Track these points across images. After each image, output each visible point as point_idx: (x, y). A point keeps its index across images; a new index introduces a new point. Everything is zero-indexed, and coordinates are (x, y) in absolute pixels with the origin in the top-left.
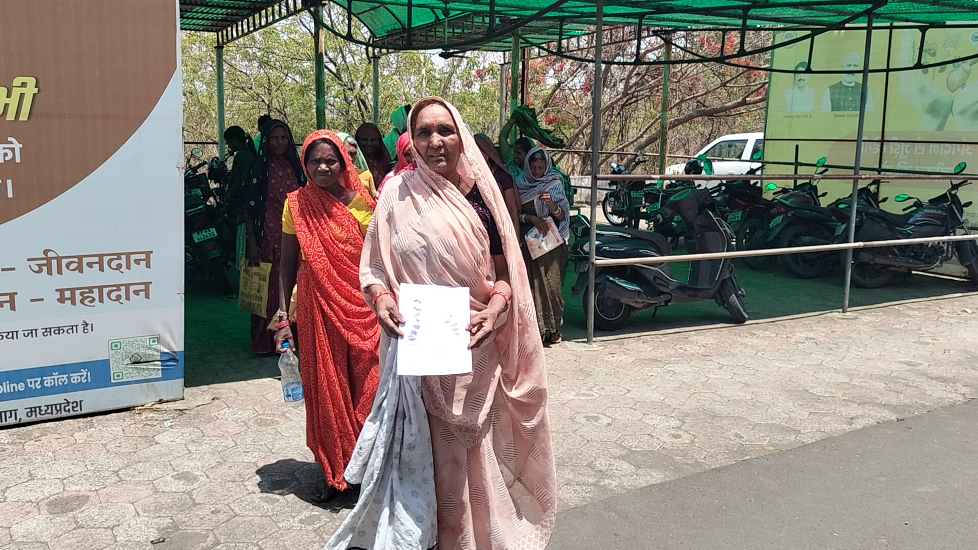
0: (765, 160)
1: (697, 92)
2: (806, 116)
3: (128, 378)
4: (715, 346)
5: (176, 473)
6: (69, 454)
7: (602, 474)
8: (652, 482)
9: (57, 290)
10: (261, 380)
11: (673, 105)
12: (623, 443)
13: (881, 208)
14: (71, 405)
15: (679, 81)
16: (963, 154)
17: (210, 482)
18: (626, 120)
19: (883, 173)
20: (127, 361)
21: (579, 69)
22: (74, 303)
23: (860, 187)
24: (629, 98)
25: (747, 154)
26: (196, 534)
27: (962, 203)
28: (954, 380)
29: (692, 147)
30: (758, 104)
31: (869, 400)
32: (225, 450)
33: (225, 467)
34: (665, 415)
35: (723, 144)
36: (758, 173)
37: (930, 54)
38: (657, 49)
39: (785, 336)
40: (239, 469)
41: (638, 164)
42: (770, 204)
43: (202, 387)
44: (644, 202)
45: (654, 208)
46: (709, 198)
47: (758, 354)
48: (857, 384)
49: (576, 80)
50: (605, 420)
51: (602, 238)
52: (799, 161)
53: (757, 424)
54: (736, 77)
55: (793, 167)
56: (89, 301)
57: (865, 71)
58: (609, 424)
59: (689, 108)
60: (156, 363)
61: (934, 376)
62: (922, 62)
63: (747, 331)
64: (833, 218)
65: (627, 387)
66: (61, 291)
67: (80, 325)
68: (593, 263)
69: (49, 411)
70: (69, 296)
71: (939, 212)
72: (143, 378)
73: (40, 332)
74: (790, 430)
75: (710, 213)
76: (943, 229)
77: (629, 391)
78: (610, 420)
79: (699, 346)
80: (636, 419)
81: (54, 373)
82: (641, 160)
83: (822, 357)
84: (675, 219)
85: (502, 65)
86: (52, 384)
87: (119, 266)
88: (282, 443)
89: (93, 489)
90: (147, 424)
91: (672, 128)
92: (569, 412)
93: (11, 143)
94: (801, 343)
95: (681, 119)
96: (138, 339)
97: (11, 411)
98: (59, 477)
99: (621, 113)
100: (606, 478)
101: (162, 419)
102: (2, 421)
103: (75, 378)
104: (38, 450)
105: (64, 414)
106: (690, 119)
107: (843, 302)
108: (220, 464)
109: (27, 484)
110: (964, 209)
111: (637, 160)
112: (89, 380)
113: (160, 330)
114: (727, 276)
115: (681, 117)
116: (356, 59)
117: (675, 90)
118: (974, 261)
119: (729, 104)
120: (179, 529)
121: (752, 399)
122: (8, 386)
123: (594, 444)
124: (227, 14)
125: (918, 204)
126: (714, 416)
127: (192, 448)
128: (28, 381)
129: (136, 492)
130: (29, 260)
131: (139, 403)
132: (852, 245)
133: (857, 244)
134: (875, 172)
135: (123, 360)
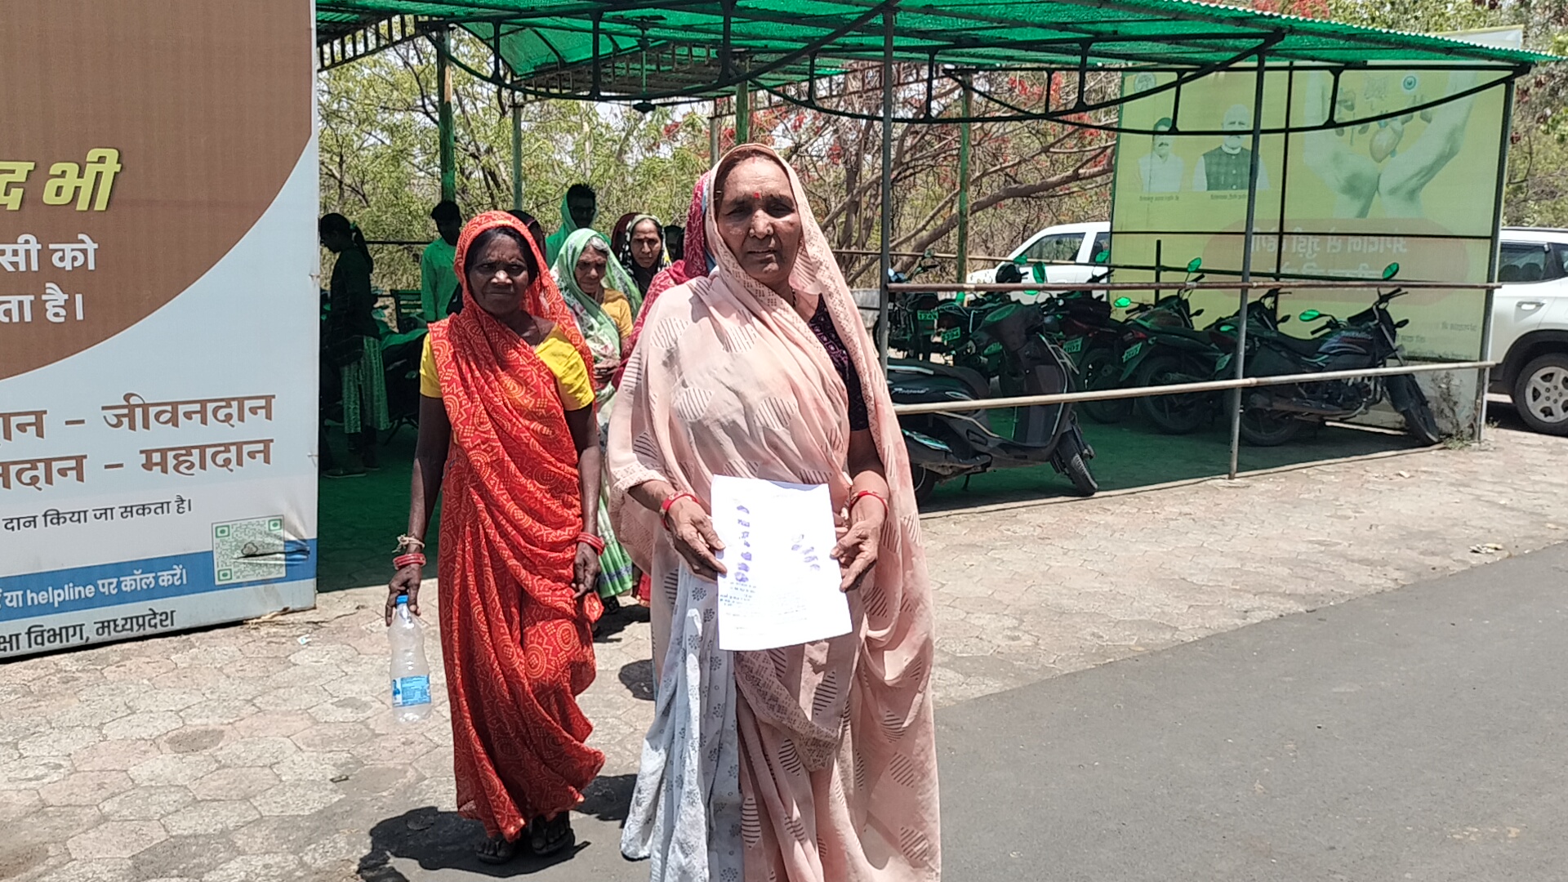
0: (1114, 262)
1: (1005, 161)
2: (1170, 198)
3: (238, 577)
4: (1055, 526)
5: (336, 699)
6: (173, 681)
8: (988, 691)
9: (142, 452)
11: (971, 180)
12: (943, 648)
13: (1279, 330)
14: (158, 617)
15: (979, 144)
16: (1394, 251)
18: (899, 203)
19: (1282, 280)
20: (238, 554)
21: (827, 126)
22: (165, 471)
23: (1250, 300)
24: (903, 170)
25: (1084, 254)
26: (389, 769)
27: (1395, 321)
28: (1384, 563)
30: (1095, 179)
31: (1268, 589)
34: (996, 614)
35: (1049, 240)
36: (1104, 281)
37: (1347, 107)
38: (944, 95)
39: (1150, 511)
41: (924, 270)
42: (1123, 327)
44: (936, 328)
45: (952, 336)
47: (1115, 535)
48: (1252, 569)
49: (821, 142)
51: (893, 375)
52: (1162, 263)
53: (1119, 621)
54: (1063, 139)
55: (1154, 272)
56: (187, 468)
57: (1256, 132)
59: (991, 186)
60: (278, 556)
61: (1356, 558)
62: (1336, 118)
63: (1098, 505)
64: (1213, 345)
66: (148, 453)
67: (173, 502)
69: (128, 626)
70: (159, 460)
71: (1363, 335)
72: (260, 578)
73: (117, 512)
74: (1165, 626)
75: (1043, 338)
76: (1368, 360)
77: (943, 585)
79: (1032, 526)
80: (957, 618)
81: (136, 572)
82: (930, 264)
83: (1202, 537)
84: (987, 350)
85: (711, 119)
86: (133, 588)
87: (229, 417)
89: (226, 722)
90: (272, 642)
93: (82, 242)
94: (1172, 519)
95: (981, 203)
96: (254, 521)
97: (74, 627)
98: (171, 709)
101: (291, 634)
103: (165, 578)
104: (127, 678)
105: (149, 631)
106: (994, 201)
107: (1229, 466)
109: (128, 718)
110: (1398, 330)
111: (923, 265)
112: (185, 582)
113: (284, 509)
114: (1068, 428)
115: (981, 199)
117: (974, 158)
118: (1412, 404)
119: (1053, 179)
120: (363, 765)
121: (1111, 591)
122: (72, 590)
125: (1333, 325)
126: (1063, 613)
128: (100, 582)
129: (287, 724)
130: (104, 408)
131: (253, 615)
132: (1241, 382)
133: (1248, 381)
134: (1272, 279)
135: (233, 552)
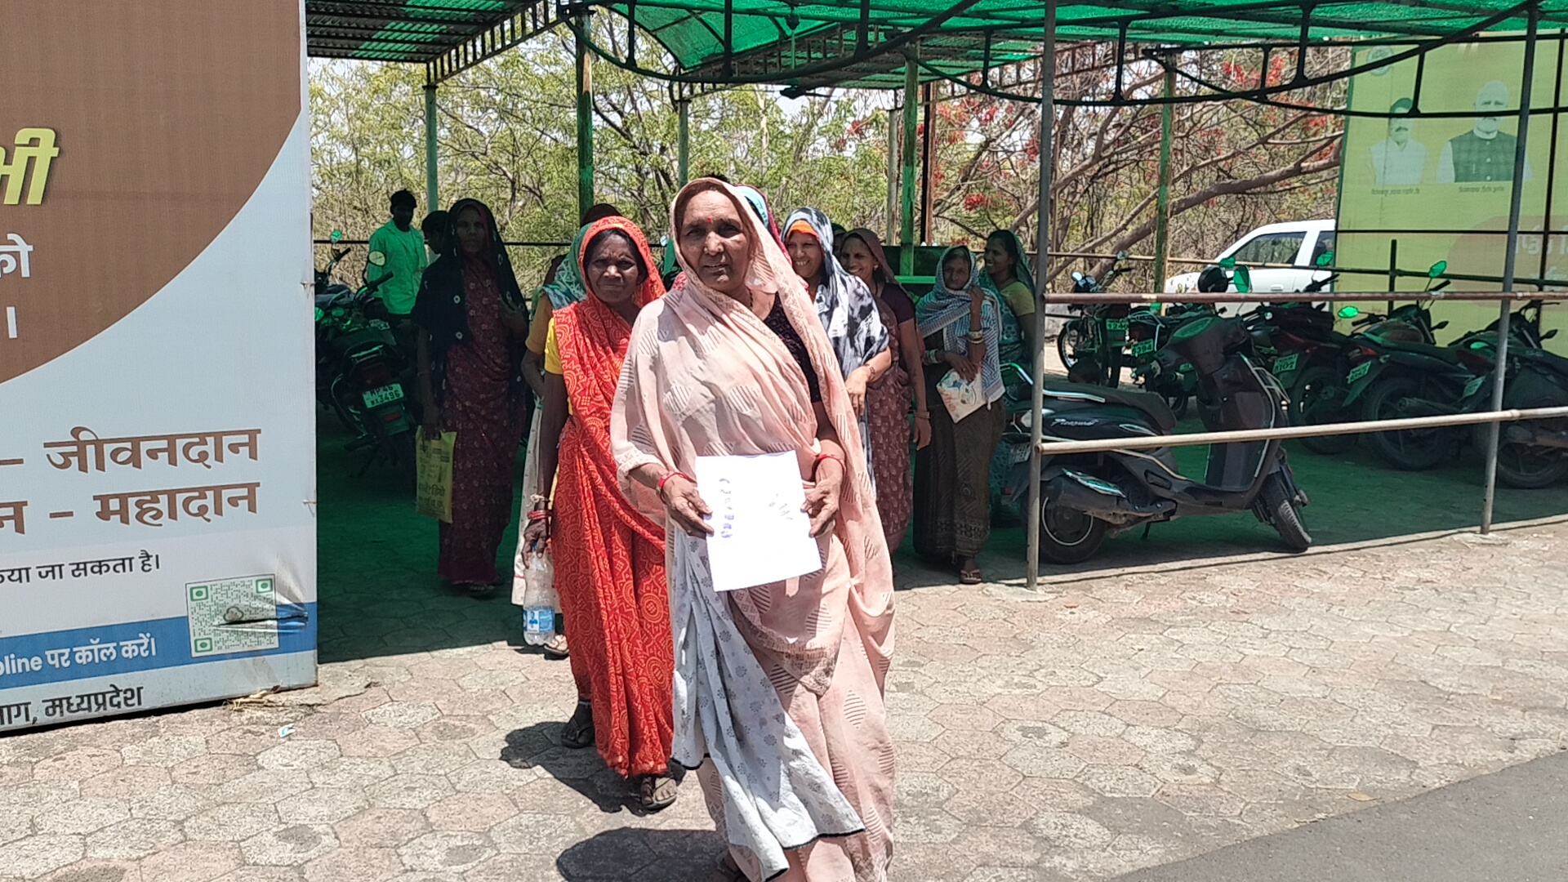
0: (1338, 266)
1: (1218, 154)
3: (220, 648)
4: (1254, 594)
5: (283, 827)
6: (106, 787)
7: (1048, 845)
8: (1143, 862)
9: (95, 498)
10: (455, 651)
11: (1177, 176)
12: (1088, 783)
13: (1544, 348)
14: (121, 694)
15: (1187, 136)
17: (340, 846)
18: (1098, 201)
19: (1546, 288)
20: (219, 620)
21: (1021, 118)
22: (125, 520)
23: (1512, 311)
24: (1104, 165)
25: (1305, 256)
29: (1210, 244)
30: (1320, 174)
31: (1541, 702)
32: (374, 784)
33: (370, 818)
34: (1166, 728)
35: (1260, 239)
36: (1326, 288)
38: (1149, 83)
39: (1379, 576)
40: (393, 821)
41: (1118, 273)
42: (1349, 342)
43: (352, 662)
44: (1127, 338)
45: (1145, 348)
46: (1243, 333)
47: (1332, 610)
48: (1517, 669)
49: (1016, 136)
50: (1055, 736)
51: (1054, 403)
52: (1398, 267)
53: (1335, 748)
54: (1284, 128)
55: (1387, 277)
56: (152, 517)
57: (1524, 112)
58: (1064, 744)
59: (1204, 181)
60: (269, 622)
63: (1311, 566)
64: (1460, 365)
65: (1096, 671)
66: (104, 499)
67: (137, 558)
68: (1037, 448)
69: (85, 705)
70: (118, 508)
72: (246, 649)
73: (67, 570)
74: (1399, 759)
75: (1246, 359)
77: (1100, 679)
78: (1064, 736)
79: (1225, 594)
80: (1112, 734)
81: (92, 641)
82: (1124, 267)
83: (1449, 617)
84: (1182, 367)
85: (891, 111)
86: (90, 659)
87: (203, 456)
88: (475, 772)
89: (134, 856)
90: (250, 731)
91: (1177, 213)
92: (991, 720)
93: (14, 243)
94: (1408, 588)
95: (1190, 200)
96: (237, 581)
97: (18, 706)
98: (80, 830)
99: (1091, 189)
100: (1055, 852)
101: (275, 722)
102: (3, 723)
103: (129, 648)
104: (57, 777)
105: (111, 711)
106: (1205, 198)
107: (1481, 514)
108: (361, 811)
109: (24, 843)
111: (1116, 268)
112: (154, 653)
113: (275, 566)
114: (1275, 469)
115: (1191, 195)
116: (654, 105)
117: (1181, 150)
119: (1273, 173)
121: (1325, 697)
122: (13, 662)
123: (1035, 782)
124: (440, 33)
126: (1257, 731)
127: (318, 779)
128: (48, 653)
129: (206, 864)
130: (46, 445)
131: (239, 692)
132: (1499, 414)
133: (1508, 414)
134: (1535, 287)
135: (212, 618)
